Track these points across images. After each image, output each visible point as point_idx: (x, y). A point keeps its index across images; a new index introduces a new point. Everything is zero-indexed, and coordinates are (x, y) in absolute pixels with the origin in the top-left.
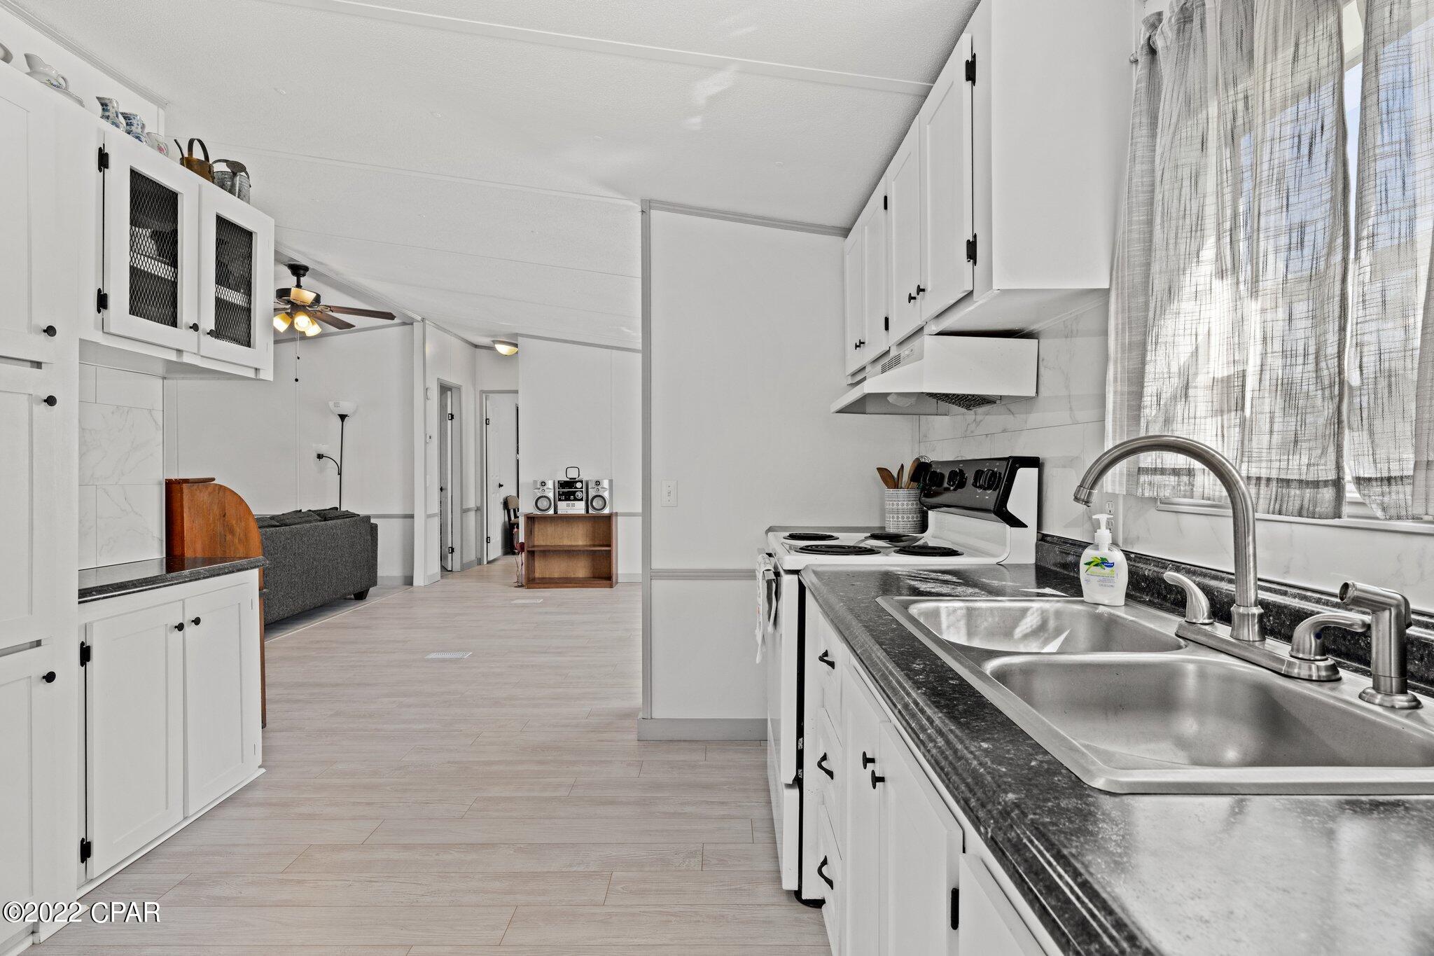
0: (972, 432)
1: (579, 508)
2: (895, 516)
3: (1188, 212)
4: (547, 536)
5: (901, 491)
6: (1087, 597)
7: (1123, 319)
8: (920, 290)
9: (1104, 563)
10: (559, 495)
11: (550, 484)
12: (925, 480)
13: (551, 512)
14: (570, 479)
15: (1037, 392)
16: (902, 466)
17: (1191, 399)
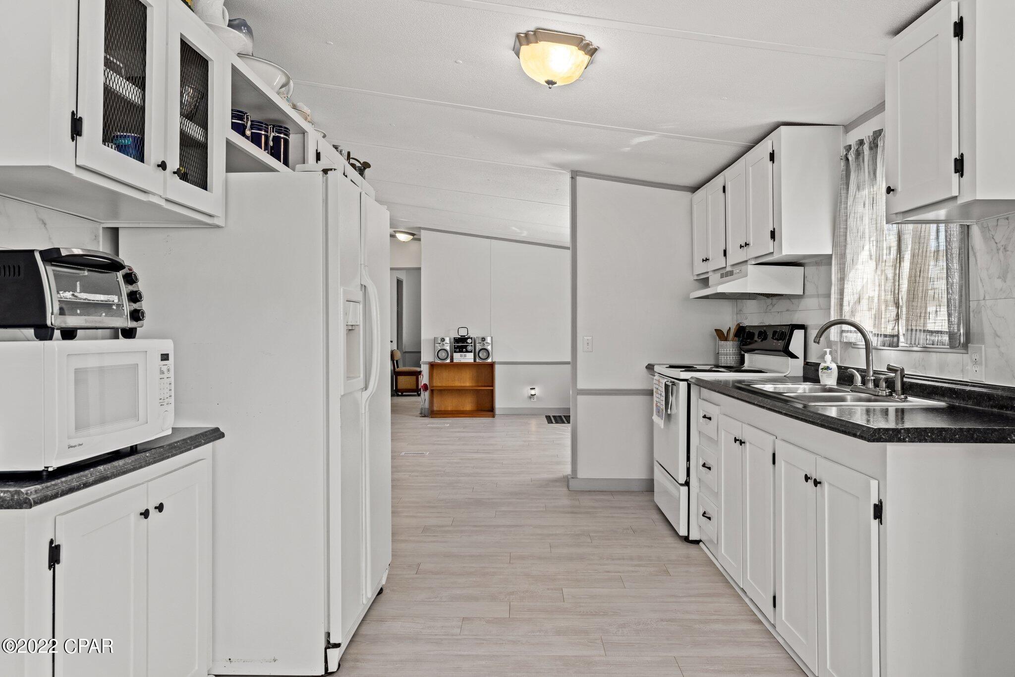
0: (770, 310)
1: (469, 358)
2: (725, 357)
3: (859, 231)
4: (445, 380)
5: (728, 343)
6: (821, 383)
7: (838, 267)
8: (746, 244)
9: (828, 368)
10: (455, 348)
11: (447, 340)
12: (743, 336)
13: (448, 361)
14: (461, 336)
15: (804, 293)
16: (730, 328)
17: (861, 303)
